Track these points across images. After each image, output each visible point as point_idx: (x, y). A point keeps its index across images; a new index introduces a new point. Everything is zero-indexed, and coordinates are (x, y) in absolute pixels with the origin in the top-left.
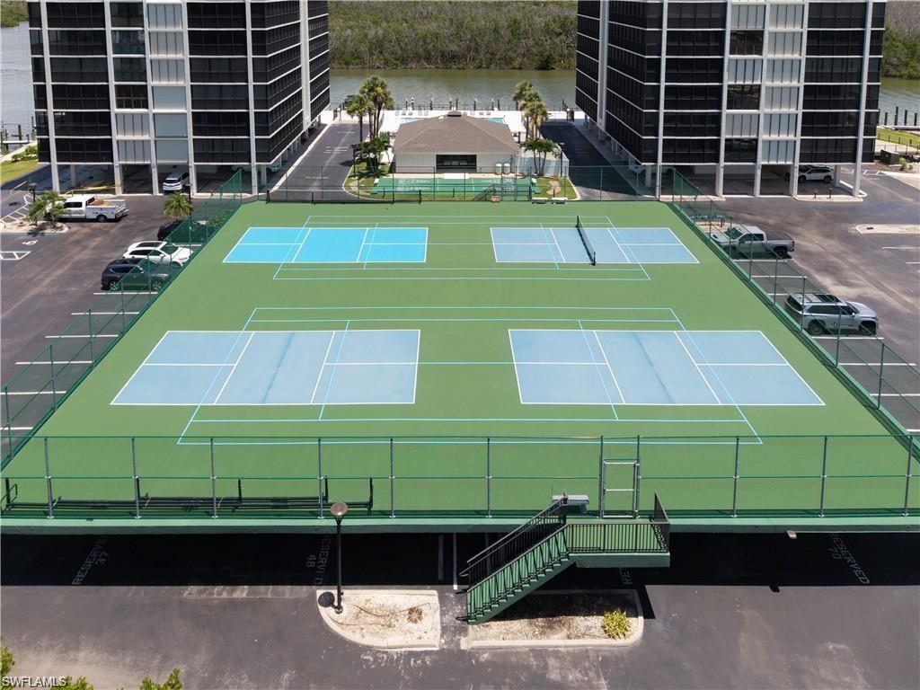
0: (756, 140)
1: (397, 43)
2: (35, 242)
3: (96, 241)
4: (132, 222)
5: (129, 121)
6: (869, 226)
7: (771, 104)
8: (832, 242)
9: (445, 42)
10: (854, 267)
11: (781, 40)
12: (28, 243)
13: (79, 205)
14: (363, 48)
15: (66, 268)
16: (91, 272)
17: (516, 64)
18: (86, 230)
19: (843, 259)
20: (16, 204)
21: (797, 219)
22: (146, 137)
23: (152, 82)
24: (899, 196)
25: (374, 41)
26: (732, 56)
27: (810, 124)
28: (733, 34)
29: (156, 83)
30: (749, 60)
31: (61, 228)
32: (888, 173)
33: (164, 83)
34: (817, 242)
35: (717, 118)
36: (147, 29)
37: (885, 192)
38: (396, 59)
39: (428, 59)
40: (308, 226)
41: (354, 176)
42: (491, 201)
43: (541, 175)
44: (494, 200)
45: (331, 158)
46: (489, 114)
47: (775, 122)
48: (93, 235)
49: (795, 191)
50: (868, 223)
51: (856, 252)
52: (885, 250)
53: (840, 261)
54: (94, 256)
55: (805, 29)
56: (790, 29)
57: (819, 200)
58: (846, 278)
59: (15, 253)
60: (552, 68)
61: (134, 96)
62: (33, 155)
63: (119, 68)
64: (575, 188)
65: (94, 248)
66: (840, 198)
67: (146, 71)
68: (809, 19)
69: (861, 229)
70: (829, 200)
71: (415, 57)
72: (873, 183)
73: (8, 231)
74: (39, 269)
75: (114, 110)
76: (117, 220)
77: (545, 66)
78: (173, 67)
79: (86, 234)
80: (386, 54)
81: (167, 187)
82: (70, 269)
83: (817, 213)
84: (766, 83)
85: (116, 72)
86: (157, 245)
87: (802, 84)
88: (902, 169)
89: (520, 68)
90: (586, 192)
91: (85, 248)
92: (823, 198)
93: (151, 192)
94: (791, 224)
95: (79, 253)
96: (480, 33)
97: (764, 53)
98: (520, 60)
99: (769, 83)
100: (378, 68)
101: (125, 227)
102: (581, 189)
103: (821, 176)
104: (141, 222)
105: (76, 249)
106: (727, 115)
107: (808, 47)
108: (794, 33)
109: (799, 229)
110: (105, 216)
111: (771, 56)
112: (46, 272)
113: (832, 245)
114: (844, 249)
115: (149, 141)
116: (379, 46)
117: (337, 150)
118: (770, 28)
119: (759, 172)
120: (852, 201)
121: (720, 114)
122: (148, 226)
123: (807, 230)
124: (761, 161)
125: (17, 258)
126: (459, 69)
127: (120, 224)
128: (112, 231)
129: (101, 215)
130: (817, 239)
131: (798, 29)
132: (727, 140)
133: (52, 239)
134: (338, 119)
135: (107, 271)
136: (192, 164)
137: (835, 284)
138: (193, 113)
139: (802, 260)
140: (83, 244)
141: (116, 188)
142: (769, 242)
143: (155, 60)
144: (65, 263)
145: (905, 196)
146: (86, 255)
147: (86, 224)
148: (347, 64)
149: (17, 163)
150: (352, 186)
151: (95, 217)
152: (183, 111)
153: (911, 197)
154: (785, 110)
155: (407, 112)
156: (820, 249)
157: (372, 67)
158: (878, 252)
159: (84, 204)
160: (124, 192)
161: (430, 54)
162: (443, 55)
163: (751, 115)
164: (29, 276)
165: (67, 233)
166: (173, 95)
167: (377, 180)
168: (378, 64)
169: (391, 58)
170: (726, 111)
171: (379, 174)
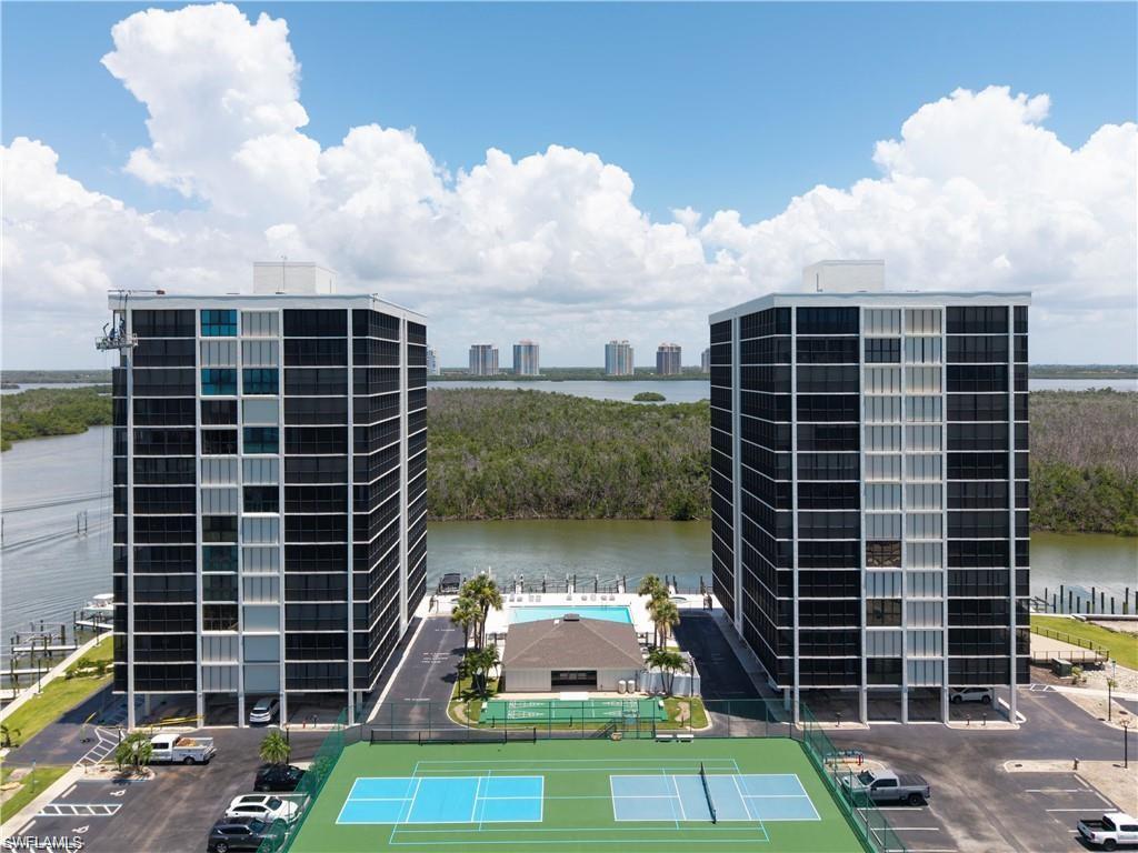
0: (901, 660)
1: (501, 486)
2: (123, 792)
3: (188, 791)
4: (222, 765)
5: (216, 644)
6: (1018, 762)
7: (914, 620)
8: (975, 784)
9: (559, 486)
10: (990, 816)
11: (920, 552)
12: (117, 794)
13: (165, 746)
14: (459, 494)
15: (164, 825)
16: (192, 829)
17: (647, 512)
18: (174, 776)
19: (981, 806)
20: (89, 740)
21: (944, 753)
22: (234, 663)
23: (243, 602)
24: (1063, 721)
25: (473, 483)
26: (868, 569)
27: (957, 641)
28: (869, 543)
29: (247, 603)
30: (888, 572)
31: (147, 774)
32: (1058, 689)
33: (257, 602)
34: (959, 784)
35: (857, 636)
36: (241, 544)
37: (1047, 715)
38: (500, 506)
39: (539, 505)
40: (418, 775)
41: (459, 698)
42: (612, 739)
43: (670, 694)
44: (615, 737)
45: (431, 669)
46: (612, 599)
47: (919, 640)
48: (181, 782)
49: (946, 716)
50: (1017, 758)
51: (997, 796)
52: (1027, 795)
53: (976, 808)
54: (190, 810)
55: (945, 540)
56: (929, 539)
57: (972, 728)
58: (979, 830)
59: (105, 806)
60: (692, 519)
61: (223, 617)
62: (90, 670)
63: (209, 586)
64: (706, 712)
65: (188, 800)
66: (995, 725)
67: (237, 589)
68: (949, 529)
69: (1008, 766)
70: (982, 728)
71: (523, 504)
72: (1037, 702)
73: (91, 778)
74: (136, 827)
75: (202, 632)
76: (205, 763)
77: (683, 515)
78: (266, 584)
79: (175, 781)
80: (488, 502)
81: (255, 718)
82: (168, 827)
83: (967, 745)
84: (908, 598)
85: (205, 590)
86: (261, 799)
87: (946, 598)
88: (1074, 683)
89: (652, 518)
90: (719, 718)
91: (178, 799)
92: (977, 725)
93: (236, 722)
94: (935, 760)
95: (174, 805)
96: (603, 473)
97: (903, 565)
98: (653, 507)
99: (911, 598)
100: (478, 518)
101: (216, 771)
102: (713, 714)
103: (979, 696)
104: (232, 764)
105: (169, 802)
106: (867, 632)
107: (949, 558)
108: (933, 544)
109: (944, 767)
110: (193, 759)
111: (911, 569)
112: (145, 831)
113: (974, 787)
114: (985, 793)
115: (238, 666)
116: (478, 489)
117: (437, 656)
118: (907, 539)
119: (905, 696)
120: (1007, 728)
121: (860, 631)
122: (240, 770)
123: (951, 768)
124: (908, 684)
125: (110, 814)
126: (577, 518)
127: (210, 768)
128: (203, 776)
129: (189, 757)
130: (959, 779)
131: (937, 540)
132: (868, 660)
133: (139, 788)
134: (434, 608)
135: (214, 831)
136: (284, 691)
137: (966, 838)
138: (287, 635)
139: (938, 808)
140: (175, 794)
141: (198, 720)
142: (903, 788)
143: (248, 578)
144: (161, 819)
145: (1068, 721)
146: (180, 808)
147: (173, 768)
148: (439, 515)
149: (72, 680)
150: (458, 712)
151: (182, 759)
152: (277, 633)
153: (1074, 722)
154: (929, 627)
155: (516, 596)
156: (961, 793)
157: (470, 518)
158: (1019, 796)
159: (170, 745)
160: (206, 723)
161: (540, 499)
162: (557, 500)
163: (893, 632)
164: (129, 835)
165: (155, 780)
166: (265, 615)
167: (485, 705)
168: (477, 514)
169: (494, 506)
170: (866, 628)
171: (486, 695)
